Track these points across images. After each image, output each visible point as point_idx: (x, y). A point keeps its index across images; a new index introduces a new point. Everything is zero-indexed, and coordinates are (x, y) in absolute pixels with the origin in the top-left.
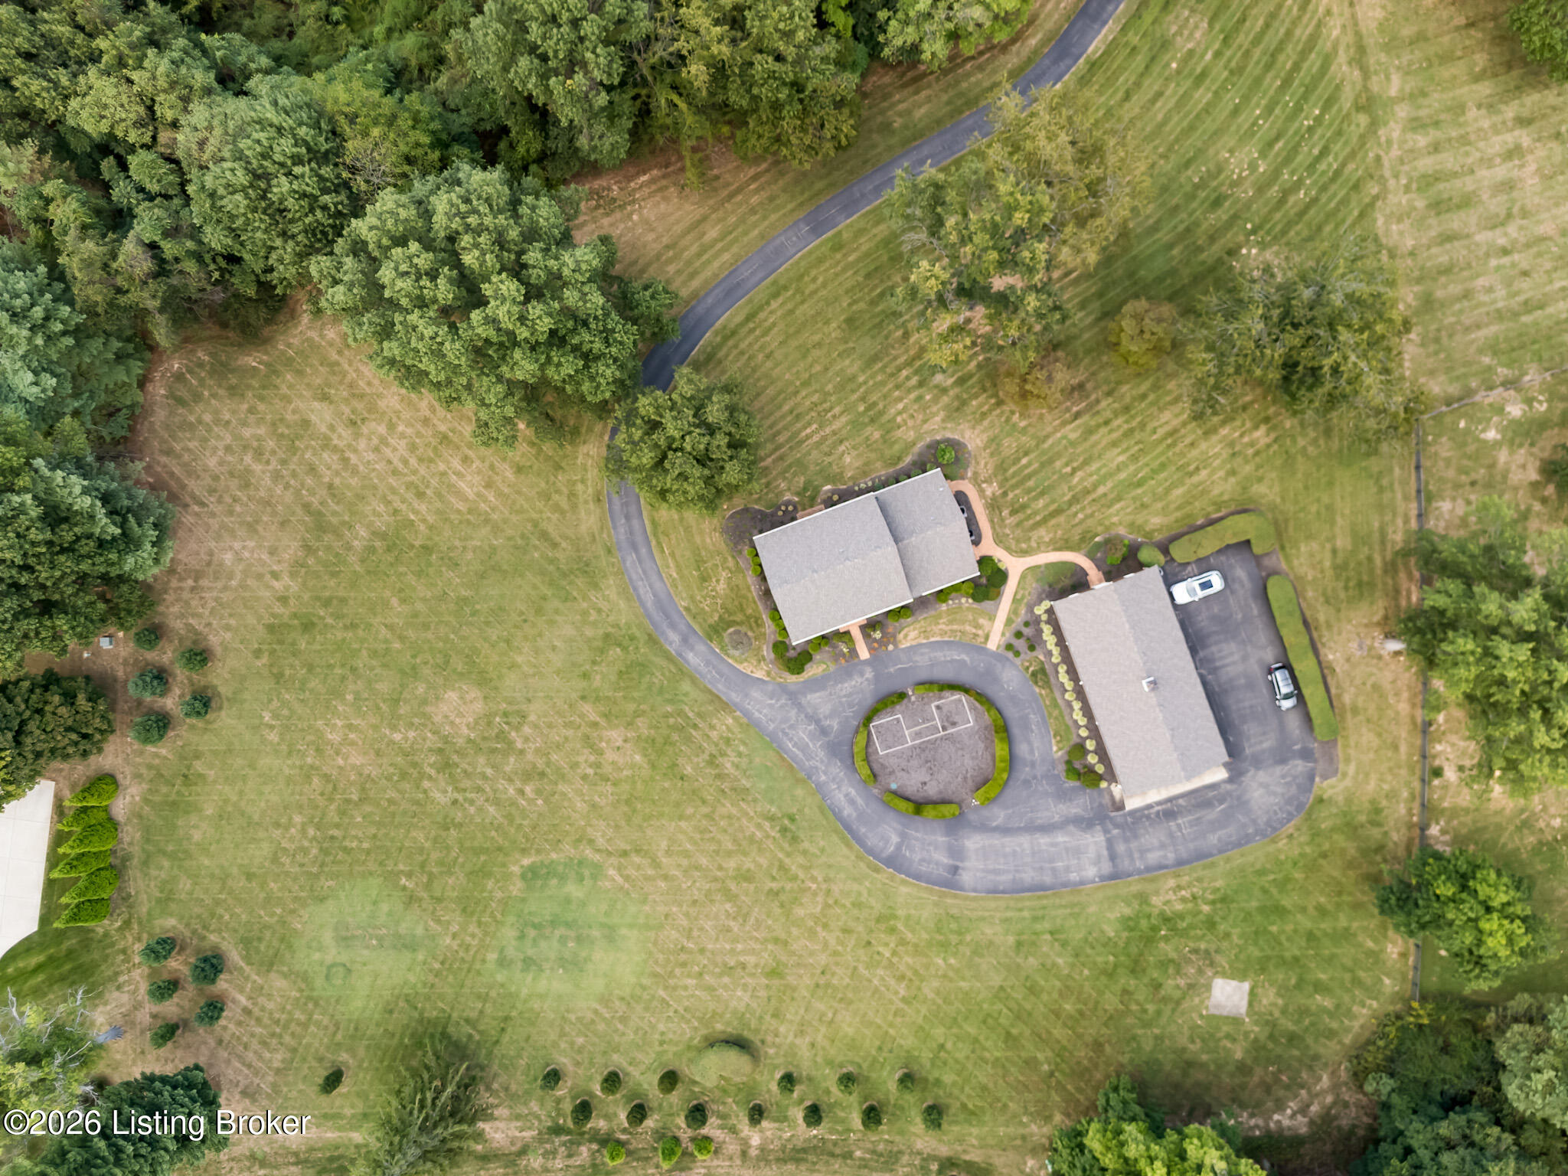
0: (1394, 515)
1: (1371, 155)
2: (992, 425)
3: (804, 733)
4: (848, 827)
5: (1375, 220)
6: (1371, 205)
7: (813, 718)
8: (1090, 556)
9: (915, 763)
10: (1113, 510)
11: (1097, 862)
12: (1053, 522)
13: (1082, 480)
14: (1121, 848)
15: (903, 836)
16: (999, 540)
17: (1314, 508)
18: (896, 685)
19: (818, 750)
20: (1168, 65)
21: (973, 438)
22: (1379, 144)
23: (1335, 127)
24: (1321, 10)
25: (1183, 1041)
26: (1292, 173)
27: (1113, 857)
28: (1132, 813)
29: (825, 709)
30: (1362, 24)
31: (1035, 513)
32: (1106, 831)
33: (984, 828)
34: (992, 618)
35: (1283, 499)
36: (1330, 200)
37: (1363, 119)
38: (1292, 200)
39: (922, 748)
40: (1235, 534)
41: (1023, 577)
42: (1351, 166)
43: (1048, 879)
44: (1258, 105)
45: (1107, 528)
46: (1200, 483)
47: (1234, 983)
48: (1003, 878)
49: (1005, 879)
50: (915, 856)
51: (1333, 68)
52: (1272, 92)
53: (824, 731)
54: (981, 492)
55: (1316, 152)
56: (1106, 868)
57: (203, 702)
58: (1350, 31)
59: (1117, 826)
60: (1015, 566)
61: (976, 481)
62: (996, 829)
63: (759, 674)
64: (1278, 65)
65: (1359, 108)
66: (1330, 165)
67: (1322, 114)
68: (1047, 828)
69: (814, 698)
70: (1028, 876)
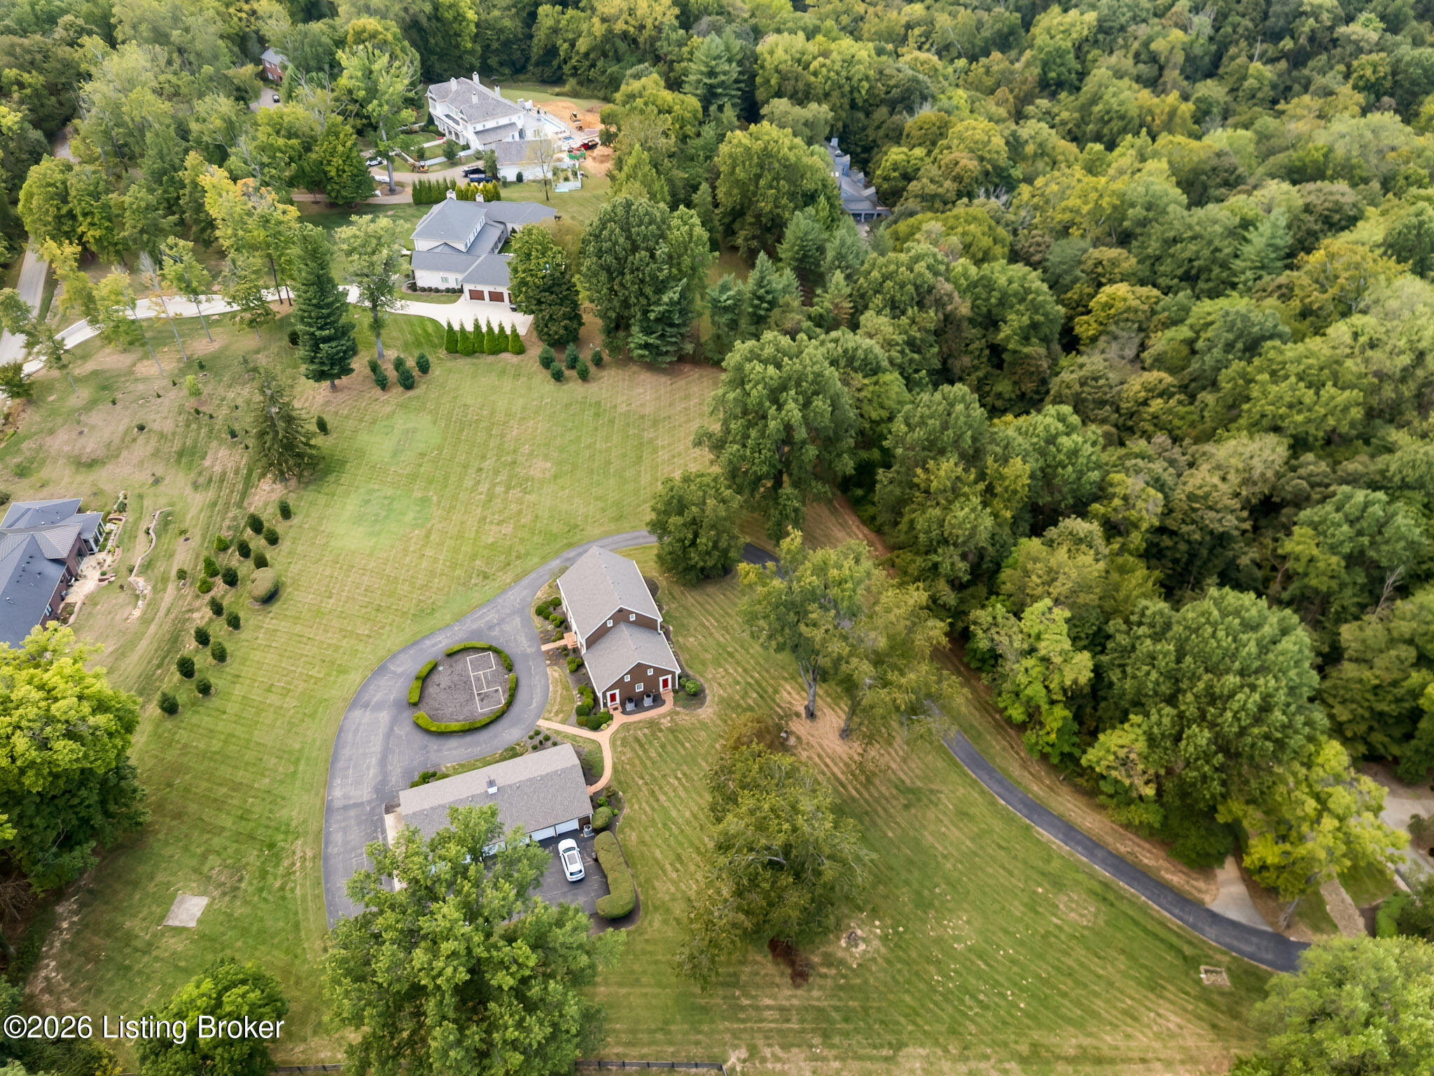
0: (627, 1044)
1: (989, 1051)
2: (717, 726)
3: (492, 616)
4: (415, 643)
5: (922, 1045)
6: (937, 1043)
7: (502, 621)
8: (607, 788)
9: (456, 678)
10: (644, 805)
11: (346, 797)
12: (637, 762)
13: (671, 785)
14: (352, 813)
15: (400, 675)
16: (625, 727)
17: (637, 967)
18: (519, 666)
19: (480, 624)
20: (1040, 885)
21: (707, 712)
22: (1001, 1061)
23: (1009, 1020)
24: (1129, 1030)
25: (160, 877)
26: (955, 971)
27: (346, 808)
28: (382, 820)
29: (507, 628)
30: (1125, 1066)
31: (645, 751)
32: (369, 802)
33: (394, 722)
34: (563, 722)
35: (647, 941)
36: (936, 1003)
37: (1024, 1049)
38: (932, 969)
39: (467, 682)
40: (615, 880)
41: (594, 741)
42: (973, 1028)
43: (340, 764)
44: (1016, 952)
45: (629, 801)
46: (664, 871)
47: (199, 914)
48: (350, 737)
49: (349, 737)
50: (384, 681)
51: (1072, 1030)
52: (1033, 967)
53: (491, 627)
54: (664, 716)
55: (981, 997)
56: (338, 804)
57: (558, 377)
58: (1113, 1053)
59: (373, 809)
60: (603, 737)
61: (673, 713)
62: (391, 729)
63: (539, 594)
64: (1061, 978)
65: (1034, 1046)
66: (971, 1008)
67: (1021, 1010)
68: (383, 761)
69: (517, 621)
70: (346, 752)
